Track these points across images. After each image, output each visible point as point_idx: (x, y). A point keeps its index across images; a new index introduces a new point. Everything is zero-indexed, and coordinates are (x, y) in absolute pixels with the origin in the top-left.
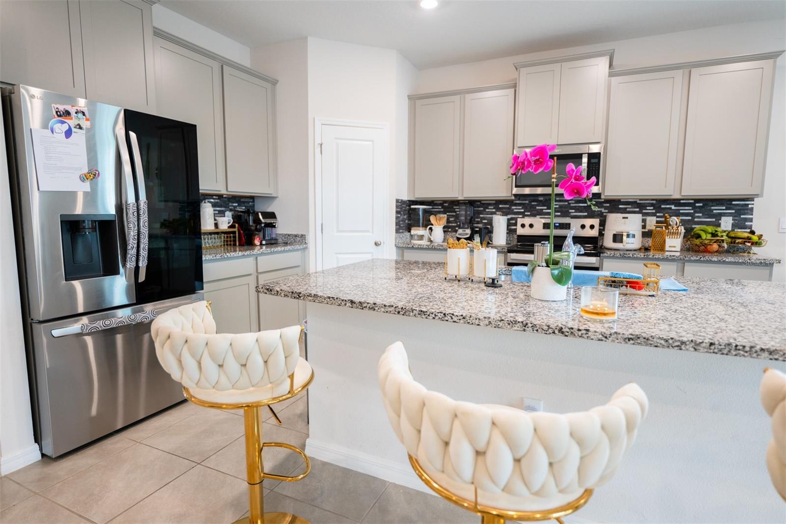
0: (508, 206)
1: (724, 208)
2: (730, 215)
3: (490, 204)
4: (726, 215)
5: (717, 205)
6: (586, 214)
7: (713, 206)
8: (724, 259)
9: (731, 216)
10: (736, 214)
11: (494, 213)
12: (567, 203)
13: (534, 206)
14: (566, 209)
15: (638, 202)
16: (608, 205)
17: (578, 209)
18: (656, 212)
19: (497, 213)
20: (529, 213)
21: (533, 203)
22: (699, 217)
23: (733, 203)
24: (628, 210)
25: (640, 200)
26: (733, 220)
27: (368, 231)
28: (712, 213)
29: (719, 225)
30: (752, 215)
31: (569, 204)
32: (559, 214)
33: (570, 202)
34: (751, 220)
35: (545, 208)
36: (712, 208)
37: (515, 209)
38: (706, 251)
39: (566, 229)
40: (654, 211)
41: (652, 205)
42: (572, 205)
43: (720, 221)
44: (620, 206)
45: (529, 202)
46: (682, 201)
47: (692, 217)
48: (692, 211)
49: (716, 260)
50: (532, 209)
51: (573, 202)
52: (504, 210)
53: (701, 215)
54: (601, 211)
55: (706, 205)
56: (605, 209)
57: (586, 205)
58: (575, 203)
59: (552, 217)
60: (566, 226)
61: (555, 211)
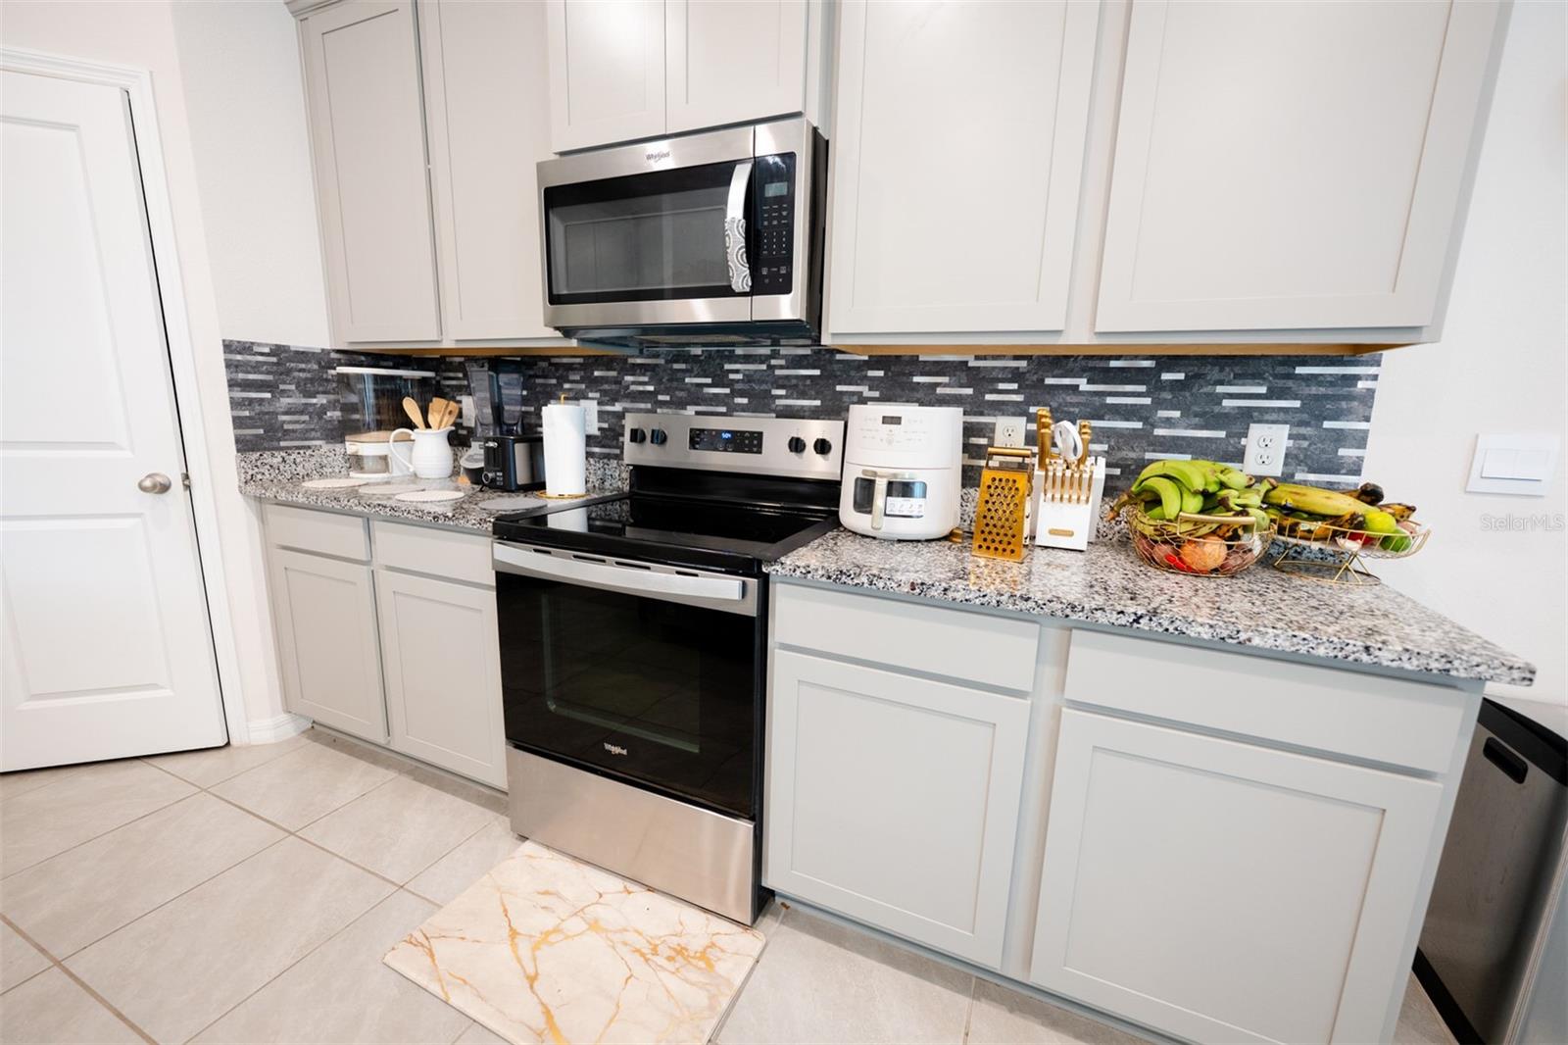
0: (614, 374)
1: (1263, 390)
2: (1282, 416)
3: (570, 367)
4: (1267, 417)
5: (1240, 378)
6: (818, 403)
7: (1221, 383)
8: (1243, 636)
9: (1286, 423)
10: (1305, 416)
12: (764, 367)
13: (679, 375)
14: (764, 387)
15: (972, 363)
16: (881, 373)
17: (797, 388)
18: (1028, 402)
19: (591, 395)
20: (668, 398)
21: (676, 366)
22: (1169, 423)
23: (1299, 370)
24: (939, 390)
25: (977, 358)
26: (1290, 437)
28: (1217, 409)
29: (1239, 456)
30: (1367, 419)
31: (771, 368)
32: (745, 401)
33: (773, 362)
34: (1361, 440)
35: (709, 381)
36: (1220, 389)
37: (634, 383)
38: (1177, 565)
39: (751, 452)
40: (1019, 398)
41: (1015, 375)
42: (778, 372)
43: (1243, 441)
44: (916, 379)
45: (667, 362)
46: (1113, 364)
47: (1145, 420)
48: (1148, 401)
49: (1206, 637)
50: (675, 384)
51: (782, 362)
52: (606, 387)
53: (1177, 414)
54: (860, 394)
55: (1198, 376)
56: (871, 389)
57: (817, 372)
58: (788, 368)
59: (723, 409)
60: (750, 442)
61: (735, 393)
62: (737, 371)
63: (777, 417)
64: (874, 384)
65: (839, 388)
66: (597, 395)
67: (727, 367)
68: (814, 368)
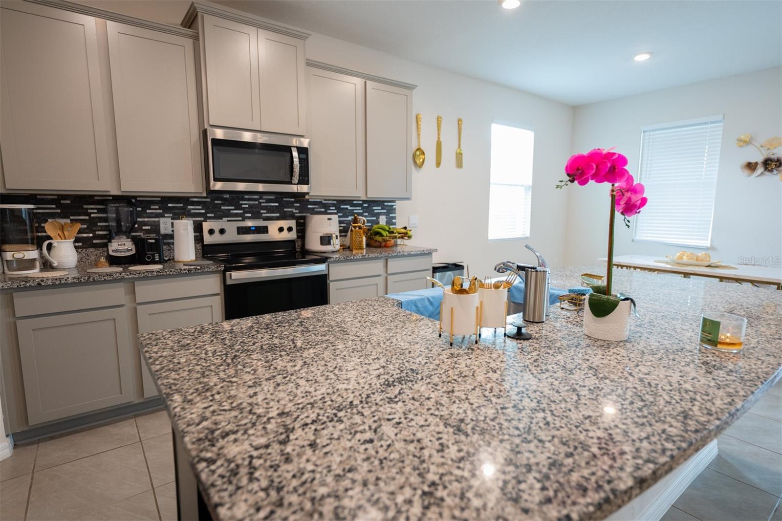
0: (182, 205)
1: (381, 208)
2: (384, 214)
3: (153, 203)
4: (382, 214)
5: (376, 206)
6: (278, 215)
10: (387, 214)
11: (161, 216)
12: (257, 202)
13: (218, 206)
14: (257, 210)
15: (324, 202)
16: (298, 205)
17: (270, 210)
19: (166, 215)
20: (213, 215)
21: (216, 202)
23: (385, 204)
24: (316, 210)
25: (325, 200)
26: (386, 218)
28: (374, 213)
30: (395, 214)
32: (250, 215)
33: (261, 201)
34: (395, 218)
35: (233, 208)
36: (374, 208)
37: (193, 209)
38: (386, 246)
39: (264, 233)
40: (336, 211)
41: (334, 205)
42: (263, 204)
43: (379, 219)
44: (309, 206)
45: (212, 200)
46: (354, 202)
48: (361, 211)
50: (216, 210)
51: (264, 201)
52: (176, 211)
53: (367, 214)
54: (292, 211)
55: (369, 205)
56: (296, 210)
57: (277, 204)
58: (266, 203)
59: (241, 219)
61: (245, 212)
62: (246, 204)
63: (264, 220)
65: (285, 210)
66: (171, 215)
67: (241, 202)
68: (276, 203)
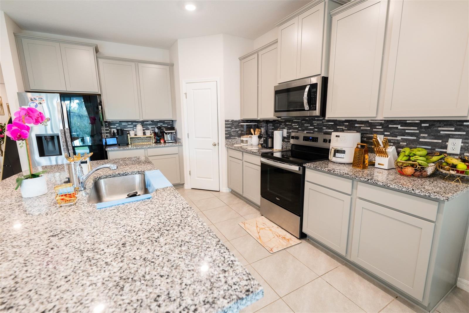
0: (290, 123)
1: (453, 129)
2: (459, 136)
4: (455, 137)
5: (445, 126)
6: (333, 131)
7: (440, 127)
9: (461, 138)
10: (467, 137)
12: (321, 122)
13: (303, 124)
14: (321, 127)
15: (370, 121)
16: (348, 124)
18: (384, 131)
19: (285, 128)
20: (301, 129)
21: (303, 122)
22: (424, 138)
23: (465, 124)
24: (361, 128)
26: (462, 143)
27: (210, 138)
28: (439, 134)
29: (445, 147)
31: (323, 122)
32: (317, 130)
33: (323, 121)
35: (309, 125)
36: (440, 129)
37: (294, 125)
39: (315, 142)
40: (382, 130)
42: (324, 123)
43: (447, 143)
44: (356, 125)
45: (301, 121)
47: (417, 137)
48: (418, 131)
50: (302, 126)
52: (289, 126)
53: (426, 135)
54: (343, 128)
55: (433, 125)
56: (345, 127)
57: (333, 123)
58: (326, 122)
59: (312, 132)
60: (315, 140)
61: (315, 128)
62: (315, 123)
63: (324, 134)
64: (346, 126)
65: (338, 127)
66: (287, 128)
67: (314, 122)
68: (332, 122)
